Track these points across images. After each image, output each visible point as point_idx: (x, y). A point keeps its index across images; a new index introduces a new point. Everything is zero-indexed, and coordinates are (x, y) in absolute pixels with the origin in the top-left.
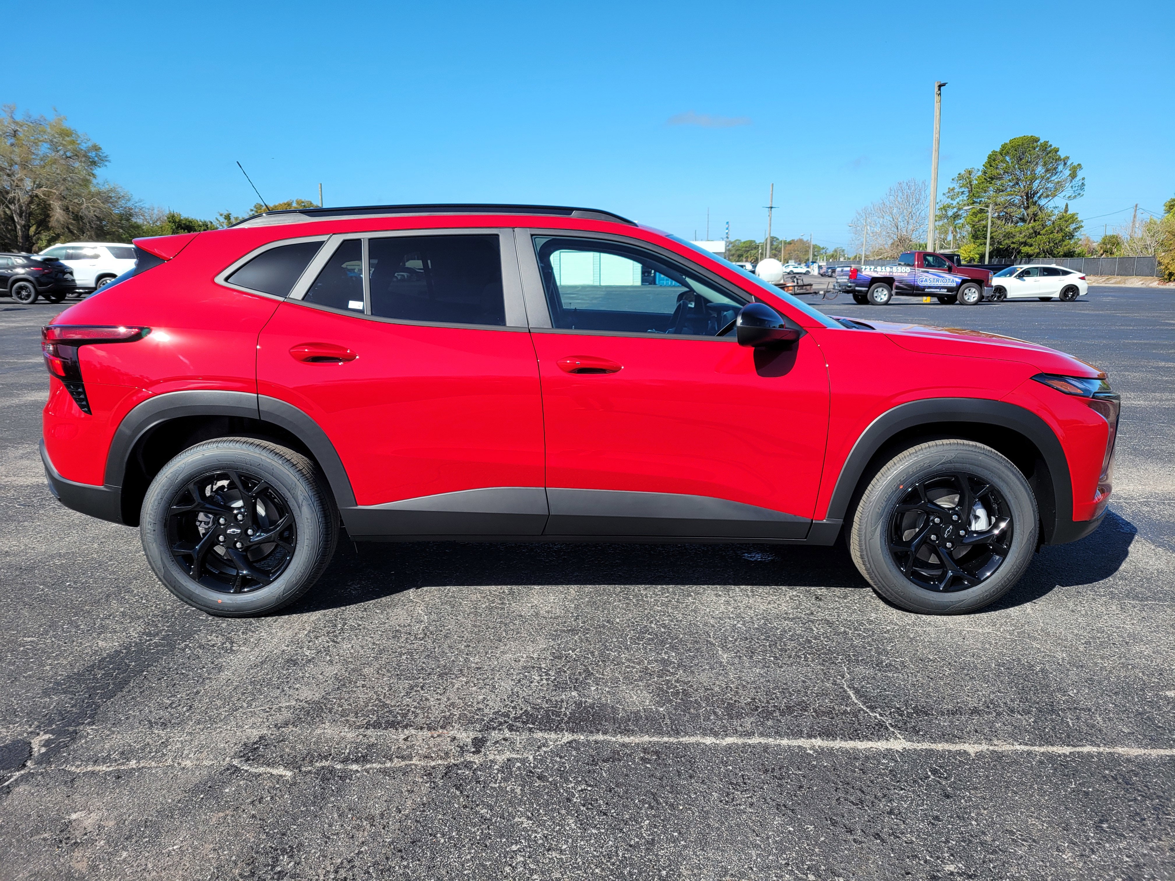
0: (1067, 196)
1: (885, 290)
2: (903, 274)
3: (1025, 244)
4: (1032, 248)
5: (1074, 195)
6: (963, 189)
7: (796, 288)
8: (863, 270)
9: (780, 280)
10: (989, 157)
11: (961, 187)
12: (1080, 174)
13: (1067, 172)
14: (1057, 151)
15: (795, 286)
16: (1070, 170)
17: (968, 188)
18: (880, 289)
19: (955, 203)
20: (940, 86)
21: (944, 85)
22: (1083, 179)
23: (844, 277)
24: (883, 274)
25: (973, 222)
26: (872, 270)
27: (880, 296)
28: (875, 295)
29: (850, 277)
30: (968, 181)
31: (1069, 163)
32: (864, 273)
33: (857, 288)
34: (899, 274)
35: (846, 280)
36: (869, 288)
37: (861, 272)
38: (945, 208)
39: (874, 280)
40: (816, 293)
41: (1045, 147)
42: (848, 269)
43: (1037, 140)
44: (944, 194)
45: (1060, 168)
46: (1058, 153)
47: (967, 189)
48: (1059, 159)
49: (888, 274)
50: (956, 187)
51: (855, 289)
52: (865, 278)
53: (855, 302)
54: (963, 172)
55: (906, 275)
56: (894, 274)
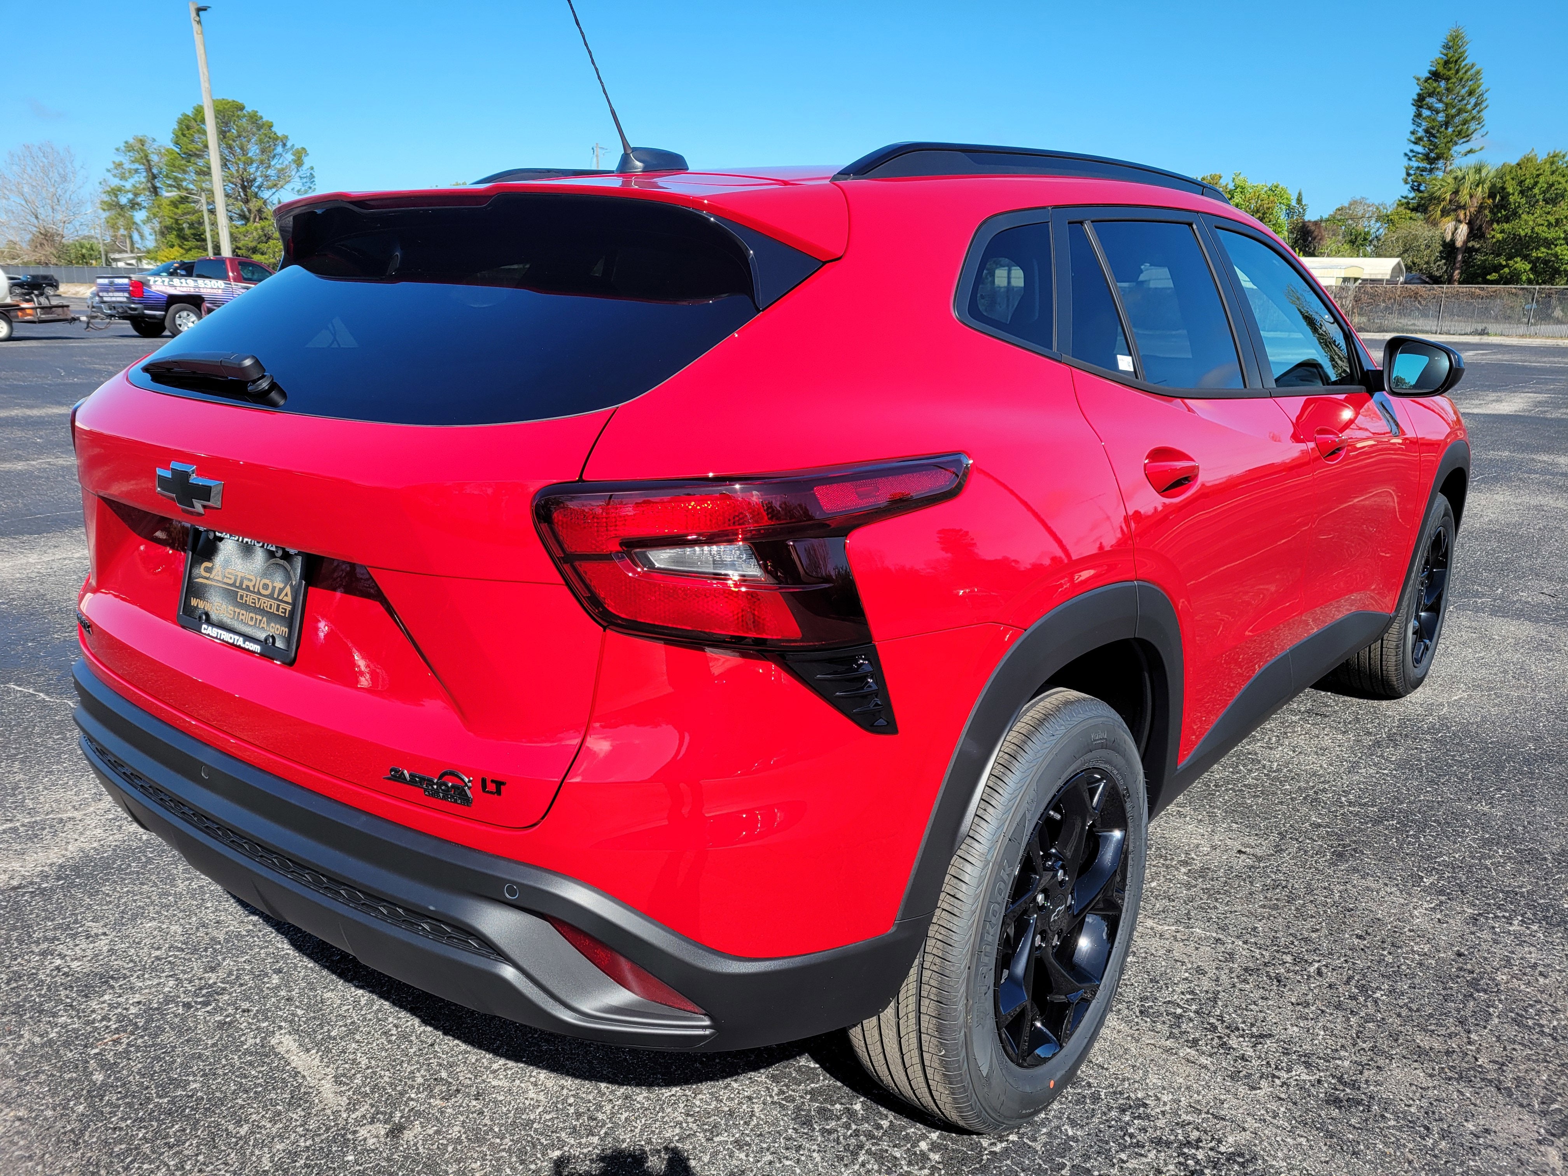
0: (296, 189)
1: (191, 315)
2: (215, 291)
3: (255, 250)
4: (267, 257)
5: (303, 189)
6: (136, 166)
7: (38, 310)
8: (151, 283)
9: (5, 298)
10: (180, 122)
11: (133, 162)
12: (308, 162)
13: (289, 157)
14: (270, 127)
15: (36, 308)
16: (294, 155)
17: (144, 164)
18: (184, 314)
19: (128, 185)
20: (199, 10)
21: (204, 9)
22: (312, 168)
23: (121, 294)
24: (185, 289)
25: (175, 214)
26: (166, 283)
27: (186, 324)
28: (178, 322)
29: (132, 294)
30: (142, 155)
31: (289, 144)
32: (154, 288)
33: (147, 312)
34: (209, 291)
35: (125, 300)
36: (166, 311)
37: (149, 286)
38: (115, 192)
39: (173, 300)
40: (74, 319)
41: (254, 118)
42: (126, 281)
43: (242, 108)
44: (108, 171)
45: (279, 149)
46: (273, 129)
47: (141, 167)
48: (276, 138)
49: (192, 290)
50: (124, 161)
51: (144, 314)
52: (157, 297)
53: (136, 333)
54: (131, 141)
55: (220, 291)
56: (202, 290)
